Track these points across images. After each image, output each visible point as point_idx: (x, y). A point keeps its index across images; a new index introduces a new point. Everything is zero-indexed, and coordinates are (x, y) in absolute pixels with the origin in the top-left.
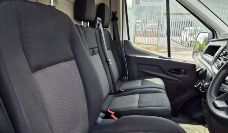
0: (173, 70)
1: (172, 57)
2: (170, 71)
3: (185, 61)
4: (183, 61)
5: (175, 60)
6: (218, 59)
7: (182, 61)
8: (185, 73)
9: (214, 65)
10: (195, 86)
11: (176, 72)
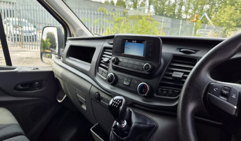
0: (22, 85)
1: (14, 65)
2: (16, 88)
3: (37, 69)
4: (34, 69)
5: (20, 69)
6: (100, 67)
7: (32, 68)
8: (40, 86)
9: (97, 76)
10: (59, 101)
11: (27, 87)
